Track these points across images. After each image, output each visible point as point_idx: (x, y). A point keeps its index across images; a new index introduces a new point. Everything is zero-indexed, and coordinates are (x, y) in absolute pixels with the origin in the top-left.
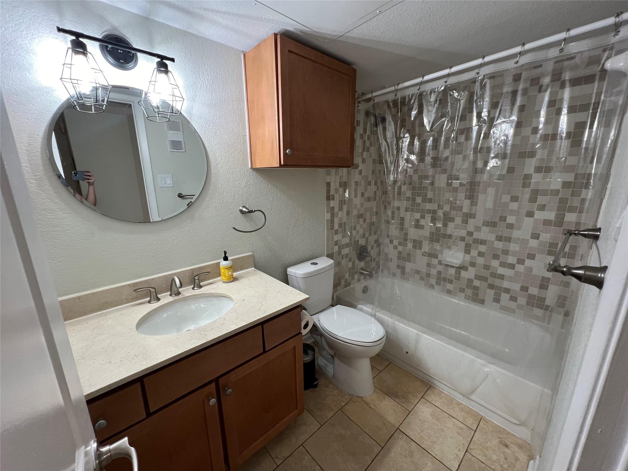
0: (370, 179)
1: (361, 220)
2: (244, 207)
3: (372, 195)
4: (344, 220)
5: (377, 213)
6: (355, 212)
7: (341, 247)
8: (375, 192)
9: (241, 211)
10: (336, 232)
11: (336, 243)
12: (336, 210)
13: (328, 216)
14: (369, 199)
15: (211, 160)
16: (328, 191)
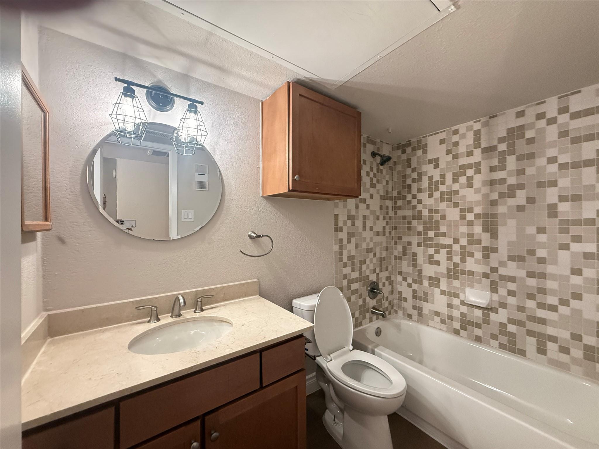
0: (378, 213)
1: (371, 255)
2: (253, 232)
3: (381, 230)
4: (353, 253)
5: (387, 249)
6: (364, 246)
7: (351, 282)
8: (384, 228)
9: (250, 236)
10: (345, 266)
11: (345, 277)
12: (345, 242)
13: (336, 248)
14: (378, 234)
15: (226, 188)
16: (336, 223)
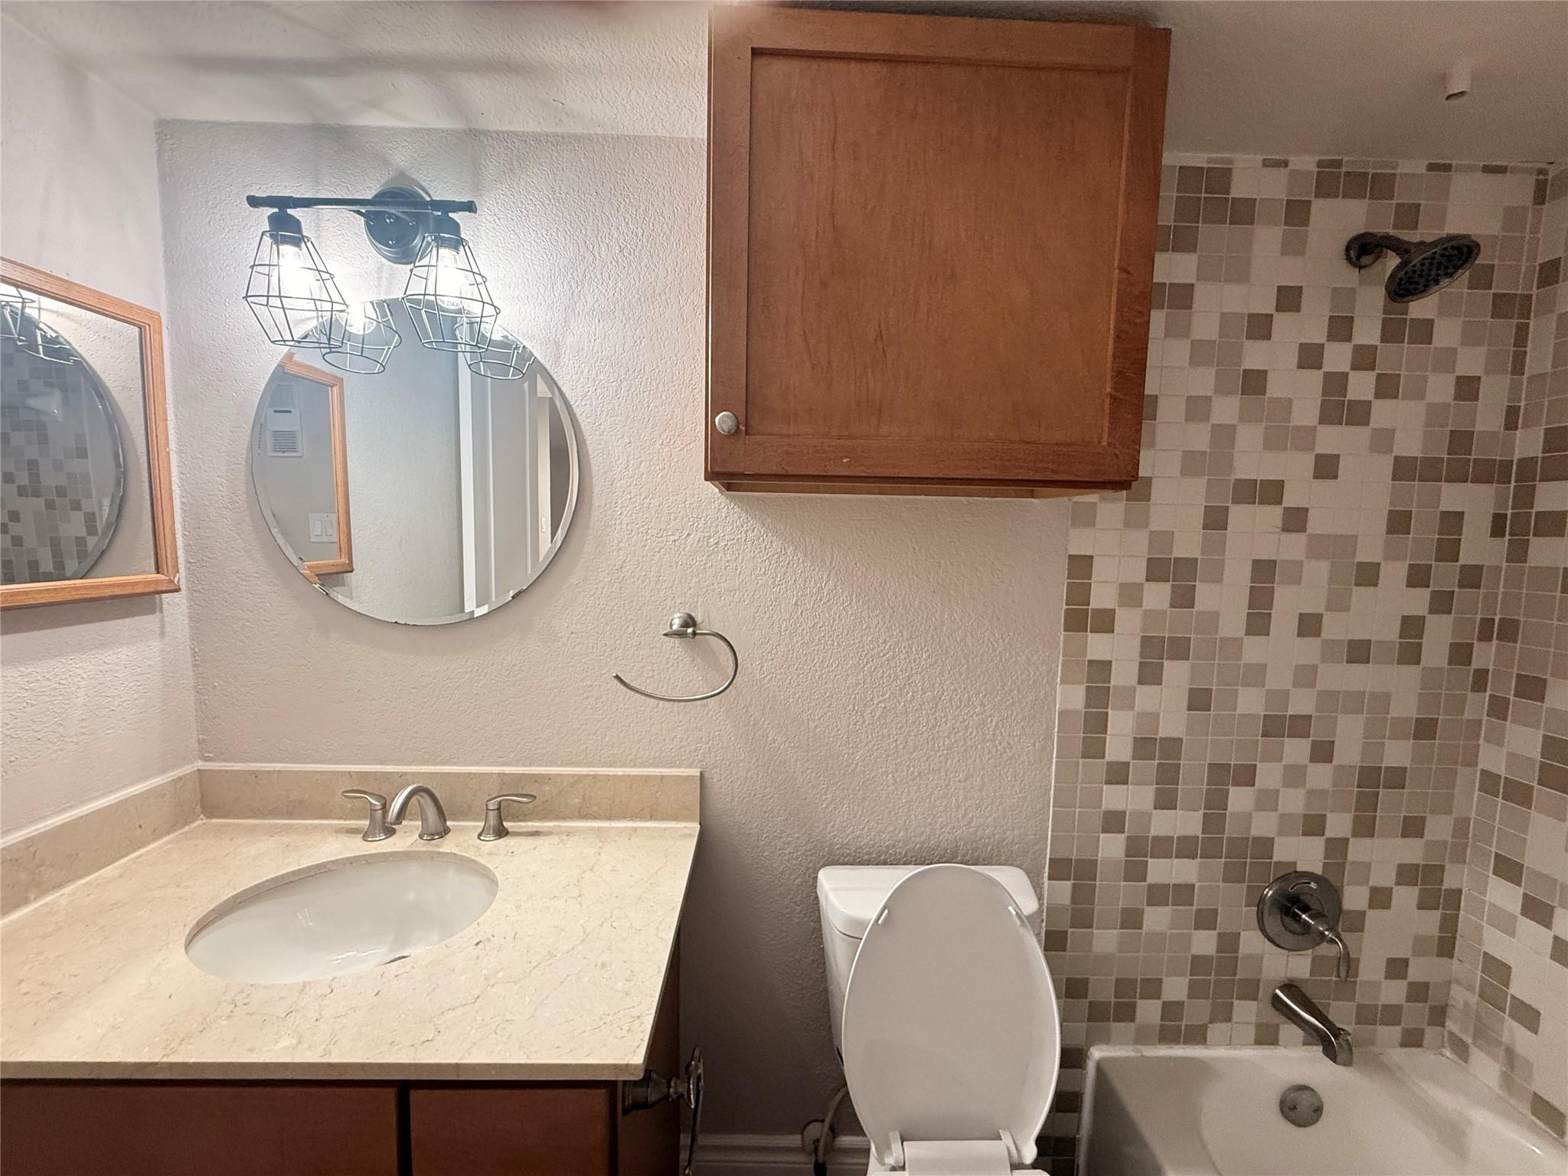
0: (1369, 551)
1: (1297, 750)
3: (1387, 631)
4: (1173, 723)
5: (1425, 729)
6: (1251, 702)
7: (1141, 850)
8: (1412, 626)
10: (1118, 775)
11: (1113, 822)
12: (1124, 674)
13: (1073, 697)
14: (1359, 652)
16: (1079, 593)
